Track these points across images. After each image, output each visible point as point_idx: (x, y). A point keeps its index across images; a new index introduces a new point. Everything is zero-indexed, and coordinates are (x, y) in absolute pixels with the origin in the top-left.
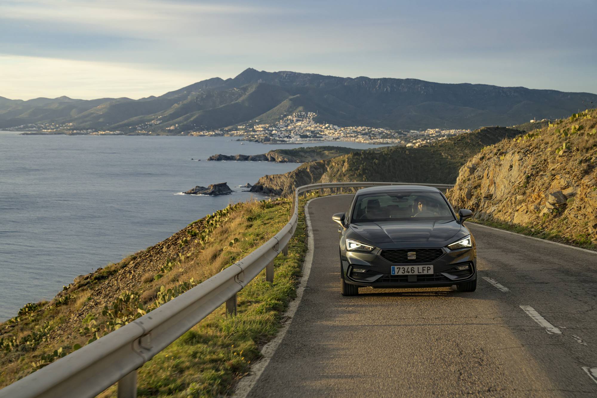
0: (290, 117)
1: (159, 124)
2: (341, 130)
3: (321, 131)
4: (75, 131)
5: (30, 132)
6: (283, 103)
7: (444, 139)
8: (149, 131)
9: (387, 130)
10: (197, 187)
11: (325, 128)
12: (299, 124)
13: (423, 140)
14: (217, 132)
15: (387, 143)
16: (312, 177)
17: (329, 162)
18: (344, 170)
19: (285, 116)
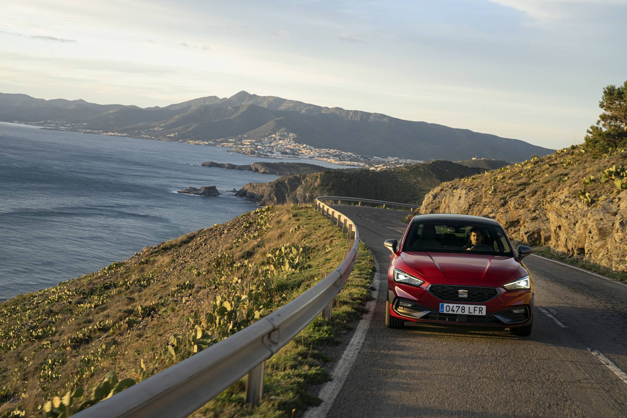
0: (274, 135)
1: (161, 130)
2: (316, 151)
3: (299, 150)
4: (88, 131)
5: (49, 128)
6: (269, 123)
7: (401, 167)
8: (152, 137)
9: (354, 154)
10: (190, 187)
11: (302, 148)
12: (281, 142)
13: (384, 166)
14: (210, 142)
15: (354, 165)
16: (289, 188)
17: (304, 177)
18: (316, 184)
19: (270, 134)
